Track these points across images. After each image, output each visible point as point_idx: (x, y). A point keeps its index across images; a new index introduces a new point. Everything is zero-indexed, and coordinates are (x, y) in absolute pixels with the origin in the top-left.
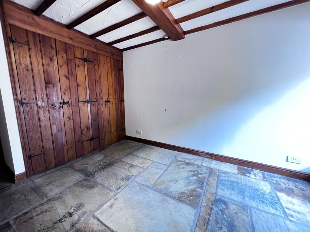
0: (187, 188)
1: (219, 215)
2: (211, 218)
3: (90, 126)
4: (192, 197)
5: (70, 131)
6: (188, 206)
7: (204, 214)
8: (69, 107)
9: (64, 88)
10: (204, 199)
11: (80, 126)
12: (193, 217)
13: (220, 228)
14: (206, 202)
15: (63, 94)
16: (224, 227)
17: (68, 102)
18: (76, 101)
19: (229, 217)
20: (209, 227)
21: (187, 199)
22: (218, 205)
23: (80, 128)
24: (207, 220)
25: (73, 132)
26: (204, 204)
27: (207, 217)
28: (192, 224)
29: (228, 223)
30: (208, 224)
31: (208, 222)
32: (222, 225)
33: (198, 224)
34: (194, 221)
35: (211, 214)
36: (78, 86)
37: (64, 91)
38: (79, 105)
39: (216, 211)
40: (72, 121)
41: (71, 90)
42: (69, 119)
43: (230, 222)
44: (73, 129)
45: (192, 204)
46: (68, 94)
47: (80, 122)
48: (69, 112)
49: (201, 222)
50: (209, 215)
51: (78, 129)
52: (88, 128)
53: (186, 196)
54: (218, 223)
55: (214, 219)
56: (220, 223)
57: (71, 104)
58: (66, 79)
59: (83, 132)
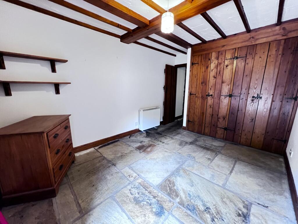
0: (180, 190)
1: (148, 199)
2: (147, 192)
3: (227, 117)
4: (168, 188)
5: (209, 116)
6: (160, 182)
7: (151, 189)
8: (212, 99)
9: (211, 85)
10: (165, 197)
11: (217, 114)
12: (151, 181)
13: (139, 193)
14: (162, 197)
15: (209, 89)
16: (138, 196)
17: (212, 95)
18: (218, 94)
19: (143, 206)
20: (141, 187)
21: (167, 184)
22: (157, 206)
23: (217, 116)
24: (146, 189)
25: (211, 117)
26: (160, 194)
27: (149, 190)
28: (146, 179)
29: (140, 200)
30: (144, 188)
31: (145, 189)
32: (140, 196)
33: (145, 182)
34: (148, 181)
35: (150, 194)
36: (223, 82)
37: (211, 87)
38: (220, 98)
39: (152, 200)
40: (211, 109)
41: (216, 87)
42: (210, 107)
43: (140, 203)
44: (211, 115)
45: (161, 186)
46: (213, 90)
47: (218, 111)
48: (211, 102)
49: (146, 184)
50: (150, 193)
51: (215, 116)
52: (224, 119)
53: (170, 185)
54: (143, 194)
55: (146, 194)
56: (142, 196)
57: (214, 97)
58: (214, 78)
59: (219, 119)
